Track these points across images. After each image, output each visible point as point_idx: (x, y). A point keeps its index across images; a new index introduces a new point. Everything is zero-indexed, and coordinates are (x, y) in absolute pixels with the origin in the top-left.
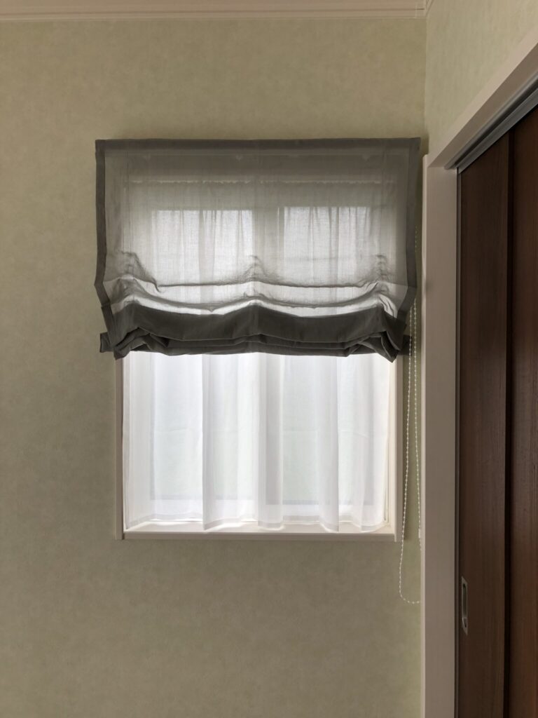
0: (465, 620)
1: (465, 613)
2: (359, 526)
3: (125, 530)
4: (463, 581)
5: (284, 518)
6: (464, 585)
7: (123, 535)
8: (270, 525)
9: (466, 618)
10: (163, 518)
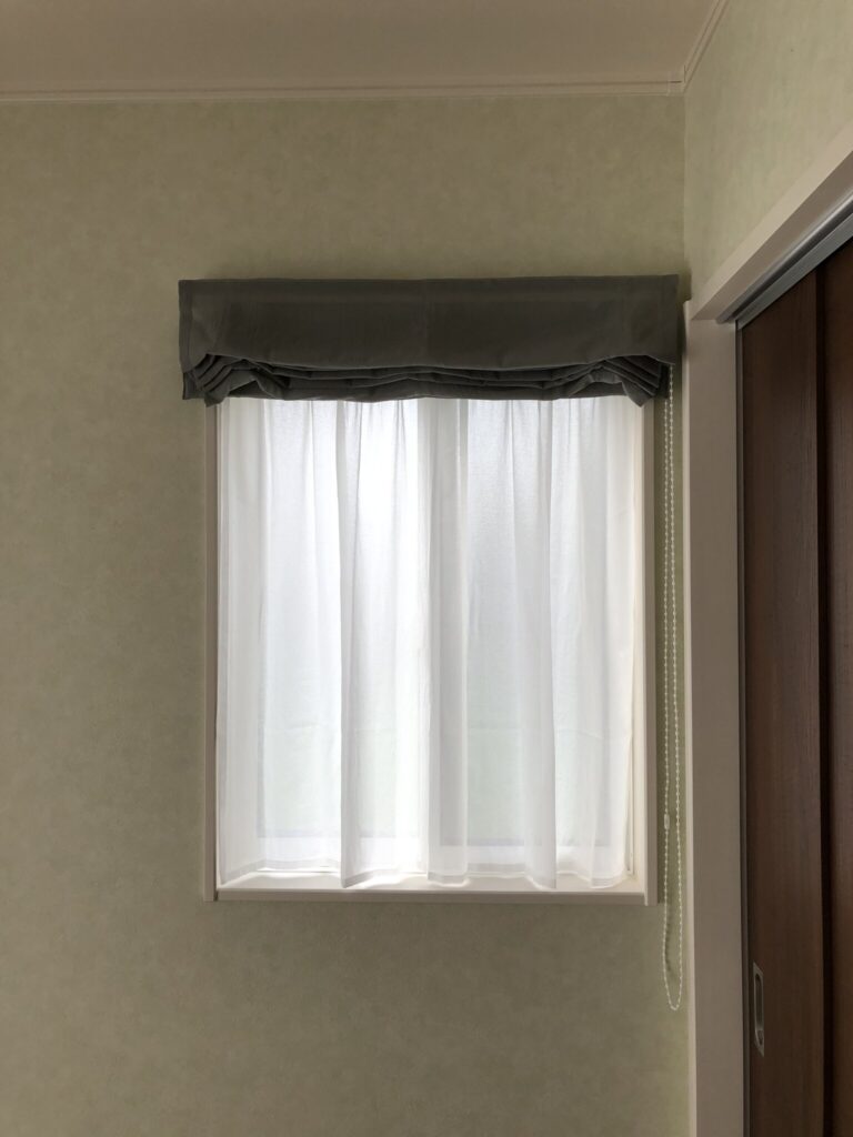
0: (759, 1032)
1: (759, 1020)
2: (589, 880)
3: (219, 886)
4: (756, 970)
5: (469, 869)
6: (758, 978)
7: (216, 895)
8: (447, 879)
9: (762, 1029)
10: (279, 865)
